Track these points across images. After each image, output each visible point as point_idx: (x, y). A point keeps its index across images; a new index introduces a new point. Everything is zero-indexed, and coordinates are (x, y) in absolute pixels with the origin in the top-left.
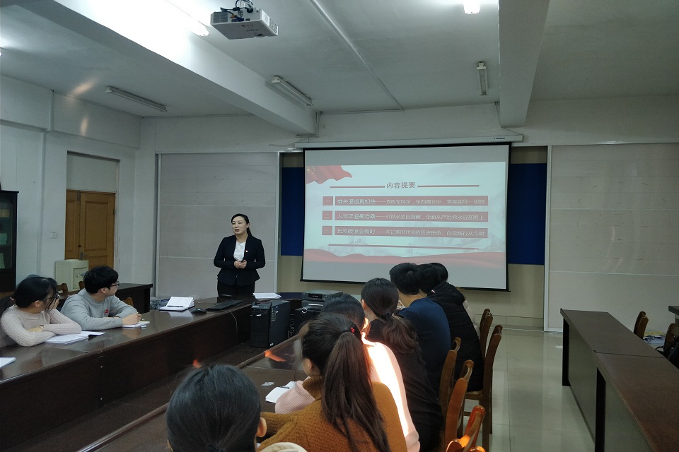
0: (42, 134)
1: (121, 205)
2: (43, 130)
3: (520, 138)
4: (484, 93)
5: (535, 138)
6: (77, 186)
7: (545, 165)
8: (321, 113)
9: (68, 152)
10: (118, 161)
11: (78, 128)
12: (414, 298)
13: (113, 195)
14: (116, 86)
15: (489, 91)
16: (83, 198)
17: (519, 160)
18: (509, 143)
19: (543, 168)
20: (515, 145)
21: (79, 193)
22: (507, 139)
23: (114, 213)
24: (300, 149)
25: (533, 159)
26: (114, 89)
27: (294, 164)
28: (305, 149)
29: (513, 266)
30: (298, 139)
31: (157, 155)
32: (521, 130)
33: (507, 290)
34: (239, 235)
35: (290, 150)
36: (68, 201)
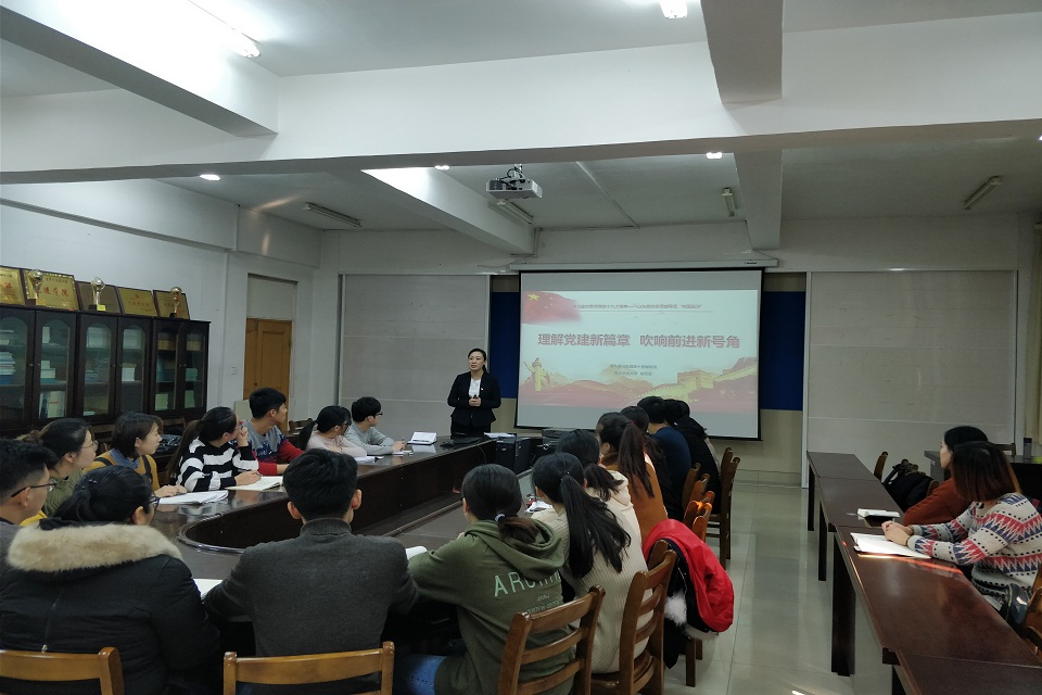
0: (226, 255)
1: (298, 335)
2: (227, 250)
3: (774, 263)
4: (732, 214)
5: (792, 262)
6: (255, 315)
7: (804, 293)
8: (541, 229)
9: (250, 275)
10: (296, 283)
11: (260, 247)
12: (659, 426)
13: (289, 323)
14: (315, 202)
15: (737, 212)
16: (261, 328)
17: (773, 287)
18: (762, 269)
19: (802, 295)
20: (769, 270)
21: (257, 321)
22: (758, 264)
23: (290, 345)
24: (515, 271)
25: (790, 286)
26: (312, 205)
27: (506, 288)
28: (521, 272)
29: (767, 412)
30: (512, 260)
31: (341, 276)
32: (777, 254)
33: (759, 439)
34: (476, 371)
35: (503, 272)
36: (248, 331)
